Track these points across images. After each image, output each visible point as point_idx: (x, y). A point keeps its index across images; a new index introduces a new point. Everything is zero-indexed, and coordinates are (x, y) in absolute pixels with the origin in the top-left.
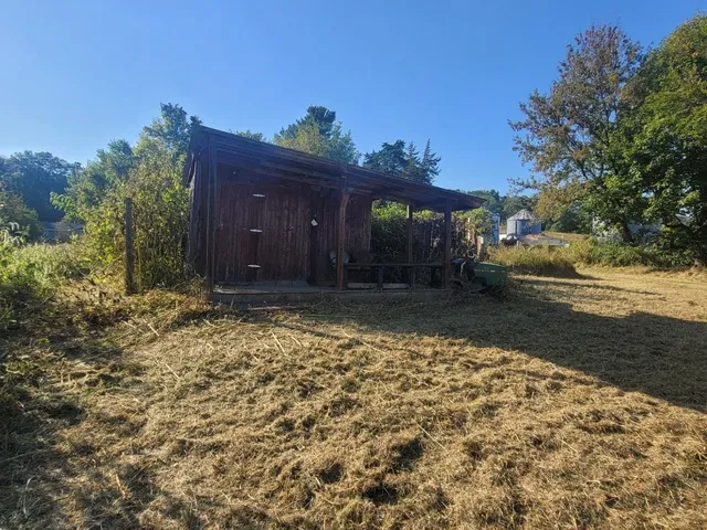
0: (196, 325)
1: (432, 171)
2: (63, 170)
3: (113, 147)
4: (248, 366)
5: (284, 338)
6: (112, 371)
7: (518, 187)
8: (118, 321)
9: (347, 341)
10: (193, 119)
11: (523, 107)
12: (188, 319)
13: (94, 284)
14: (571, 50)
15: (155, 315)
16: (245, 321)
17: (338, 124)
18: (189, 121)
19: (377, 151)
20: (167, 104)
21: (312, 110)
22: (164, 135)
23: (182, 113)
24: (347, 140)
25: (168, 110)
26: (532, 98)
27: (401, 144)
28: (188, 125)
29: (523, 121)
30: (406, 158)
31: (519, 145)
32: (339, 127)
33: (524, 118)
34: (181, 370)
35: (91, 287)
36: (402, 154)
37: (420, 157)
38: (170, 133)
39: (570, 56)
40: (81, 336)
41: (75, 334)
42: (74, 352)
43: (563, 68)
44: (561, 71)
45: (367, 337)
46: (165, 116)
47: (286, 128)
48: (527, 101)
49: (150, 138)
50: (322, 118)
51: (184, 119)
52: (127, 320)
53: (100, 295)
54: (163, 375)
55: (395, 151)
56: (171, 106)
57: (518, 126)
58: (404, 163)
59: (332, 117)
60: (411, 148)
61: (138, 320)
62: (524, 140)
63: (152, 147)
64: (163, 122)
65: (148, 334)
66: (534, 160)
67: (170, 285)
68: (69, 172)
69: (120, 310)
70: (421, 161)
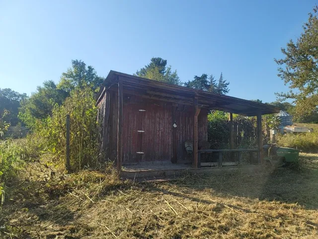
0: (114, 194)
1: (224, 91)
2: (17, 98)
3: (46, 84)
4: (159, 227)
5: (173, 203)
6: (72, 233)
7: (282, 98)
8: (66, 193)
9: (215, 205)
10: (89, 67)
11: (283, 51)
12: (109, 190)
13: (47, 167)
14: (311, 16)
15: (88, 187)
16: (143, 190)
17: (169, 67)
18: (87, 69)
19: (191, 81)
20: (75, 60)
21: (153, 60)
22: (74, 77)
23: (83, 65)
24: (175, 75)
25: (76, 63)
26: (289, 45)
27: (205, 76)
28: (86, 71)
29: (284, 59)
30: (208, 84)
31: (282, 73)
32: (170, 69)
33: (285, 57)
34: (116, 231)
35: (45, 169)
36: (207, 82)
37: (217, 83)
38: (77, 75)
39: (310, 19)
40: (45, 204)
41: (41, 203)
42: (44, 217)
43: (306, 27)
44: (305, 28)
45: (226, 201)
46: (74, 67)
47: (139, 70)
48: (286, 47)
49: (66, 79)
50: (159, 64)
51: (84, 68)
52: (71, 192)
53: (51, 174)
54: (105, 235)
55: (202, 80)
56: (77, 61)
57: (280, 62)
58: (208, 87)
59: (165, 63)
60: (212, 78)
61: (78, 192)
62: (285, 70)
63: (68, 83)
64: (73, 70)
65: (86, 201)
66: (291, 81)
67: (93, 167)
68: (20, 98)
69: (67, 185)
70: (218, 85)
